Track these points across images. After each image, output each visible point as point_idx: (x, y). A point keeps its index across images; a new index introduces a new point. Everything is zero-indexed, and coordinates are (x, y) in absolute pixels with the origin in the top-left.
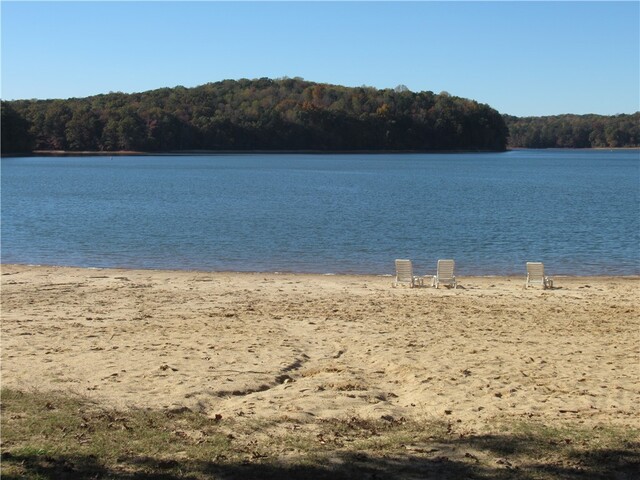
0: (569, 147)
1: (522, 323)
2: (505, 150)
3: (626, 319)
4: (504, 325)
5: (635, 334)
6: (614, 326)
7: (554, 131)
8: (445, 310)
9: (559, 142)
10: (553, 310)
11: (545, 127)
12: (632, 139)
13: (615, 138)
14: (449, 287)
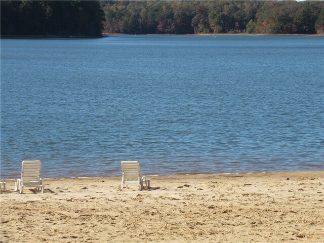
0: (170, 33)
1: (112, 228)
2: (101, 36)
3: (223, 220)
4: (92, 231)
5: (229, 236)
6: (207, 228)
7: (153, 15)
8: (28, 217)
9: (160, 27)
10: (147, 212)
11: (144, 10)
12: (237, 24)
13: (219, 23)
14: (35, 191)
